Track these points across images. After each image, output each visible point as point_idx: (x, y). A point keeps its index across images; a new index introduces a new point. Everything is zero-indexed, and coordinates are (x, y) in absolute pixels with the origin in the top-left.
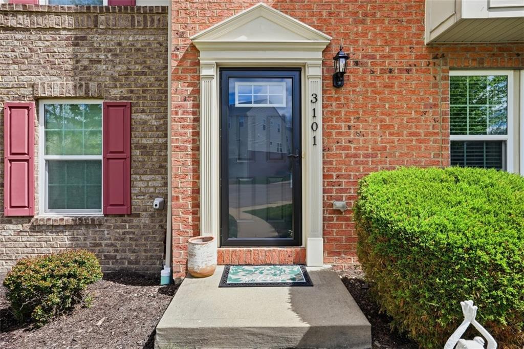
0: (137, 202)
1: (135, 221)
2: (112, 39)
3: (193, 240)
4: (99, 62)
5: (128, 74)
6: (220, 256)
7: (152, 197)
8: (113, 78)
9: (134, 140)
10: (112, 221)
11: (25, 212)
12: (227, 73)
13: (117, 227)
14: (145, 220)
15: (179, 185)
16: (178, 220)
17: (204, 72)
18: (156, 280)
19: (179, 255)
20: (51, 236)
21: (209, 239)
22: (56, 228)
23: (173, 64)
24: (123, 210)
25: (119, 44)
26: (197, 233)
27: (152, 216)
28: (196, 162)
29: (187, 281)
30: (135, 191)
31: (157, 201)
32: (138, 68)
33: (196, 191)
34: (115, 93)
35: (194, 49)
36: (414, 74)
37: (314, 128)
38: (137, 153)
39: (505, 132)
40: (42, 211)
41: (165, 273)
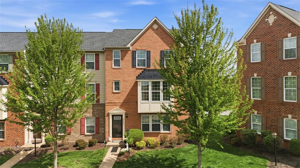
0: (100, 132)
1: (100, 134)
2: (96, 108)
3: (109, 137)
4: (94, 112)
5: (99, 113)
6: (112, 139)
7: (102, 131)
8: (97, 114)
9: (100, 123)
10: (97, 134)
11: (84, 133)
12: (113, 116)
13: (97, 135)
14: (101, 134)
15: (107, 130)
16: (107, 135)
17: (110, 116)
18: (104, 142)
19: (107, 139)
20: (88, 137)
21: (110, 137)
22: (88, 136)
23: (106, 115)
24: (98, 133)
25: (97, 109)
26: (109, 136)
27: (102, 134)
28: (109, 127)
29: (108, 142)
30: (100, 130)
31: (103, 132)
32: (100, 112)
33: (109, 131)
34: (97, 116)
35: (109, 113)
36: (137, 115)
37: (124, 123)
38: (100, 125)
39: (149, 122)
40: (86, 134)
41: (105, 141)
